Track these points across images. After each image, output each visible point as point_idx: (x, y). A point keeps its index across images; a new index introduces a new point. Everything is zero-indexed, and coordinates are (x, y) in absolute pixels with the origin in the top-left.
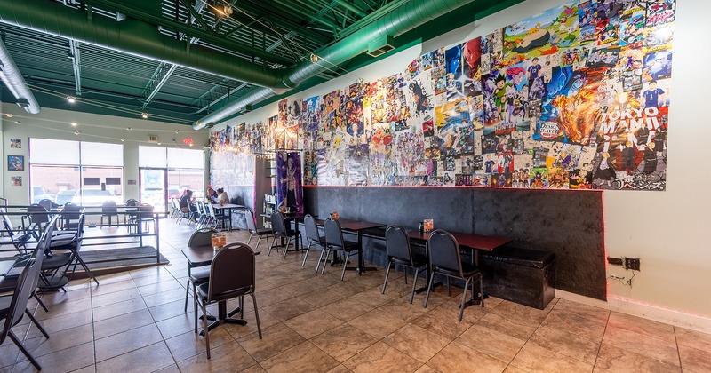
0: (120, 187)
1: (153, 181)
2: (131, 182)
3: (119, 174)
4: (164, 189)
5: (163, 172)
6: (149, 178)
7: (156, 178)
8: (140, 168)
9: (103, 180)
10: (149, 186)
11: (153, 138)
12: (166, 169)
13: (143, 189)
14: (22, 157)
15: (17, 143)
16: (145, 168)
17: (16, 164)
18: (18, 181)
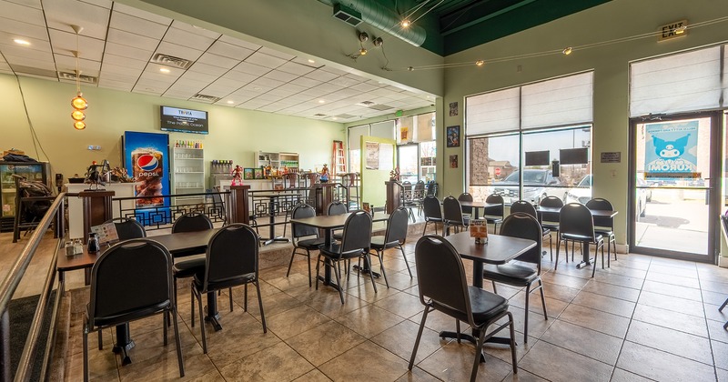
0: (586, 170)
1: (670, 152)
3: (582, 139)
6: (659, 145)
7: (681, 145)
8: (634, 122)
9: (555, 156)
10: (659, 166)
13: (640, 177)
14: (458, 128)
15: (456, 109)
16: (649, 119)
17: (452, 137)
18: (454, 161)
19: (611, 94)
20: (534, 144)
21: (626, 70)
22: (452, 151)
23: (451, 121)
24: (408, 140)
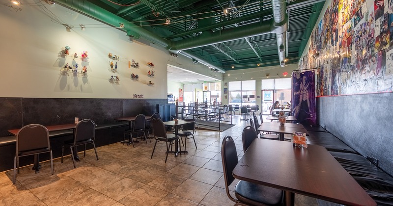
0: (254, 100)
1: (267, 96)
2: (258, 97)
3: (254, 93)
4: (273, 100)
5: (272, 91)
6: (266, 95)
7: (269, 95)
8: (262, 90)
9: (248, 97)
10: (266, 99)
11: (267, 75)
12: (273, 90)
13: (263, 100)
14: (227, 89)
15: (226, 84)
16: (265, 90)
17: (226, 91)
18: (226, 97)
19: (258, 85)
20: (244, 94)
21: (261, 81)
22: (226, 94)
23: (225, 87)
24: (207, 90)
